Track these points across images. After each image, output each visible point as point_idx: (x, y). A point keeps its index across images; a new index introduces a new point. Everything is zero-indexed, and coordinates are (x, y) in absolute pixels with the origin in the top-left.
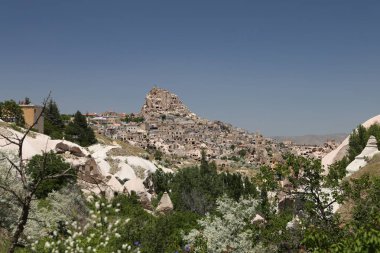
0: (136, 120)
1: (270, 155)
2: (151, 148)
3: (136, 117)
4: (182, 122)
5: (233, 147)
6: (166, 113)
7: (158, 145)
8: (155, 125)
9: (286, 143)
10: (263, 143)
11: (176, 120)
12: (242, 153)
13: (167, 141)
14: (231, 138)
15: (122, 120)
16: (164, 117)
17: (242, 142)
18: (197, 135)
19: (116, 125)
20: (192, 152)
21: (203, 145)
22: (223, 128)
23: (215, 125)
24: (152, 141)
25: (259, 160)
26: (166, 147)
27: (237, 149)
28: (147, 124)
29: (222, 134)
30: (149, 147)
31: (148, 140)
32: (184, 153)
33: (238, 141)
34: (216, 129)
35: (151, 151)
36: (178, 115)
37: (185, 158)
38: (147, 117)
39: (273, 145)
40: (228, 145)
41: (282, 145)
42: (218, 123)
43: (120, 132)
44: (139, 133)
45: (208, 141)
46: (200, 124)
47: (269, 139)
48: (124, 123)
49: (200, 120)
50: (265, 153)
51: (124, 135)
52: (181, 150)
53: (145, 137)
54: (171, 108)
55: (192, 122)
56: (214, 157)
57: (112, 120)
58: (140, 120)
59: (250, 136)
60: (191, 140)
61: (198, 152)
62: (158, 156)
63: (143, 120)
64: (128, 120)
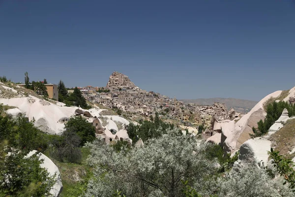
0: (105, 91)
1: (183, 111)
2: (115, 108)
3: (105, 89)
4: (131, 92)
5: (161, 107)
6: (121, 87)
7: (119, 106)
8: (116, 94)
9: (191, 104)
10: (178, 104)
11: (127, 91)
12: (167, 111)
13: (124, 104)
14: (159, 101)
15: (97, 91)
16: (120, 89)
17: (166, 104)
18: (140, 99)
19: (94, 95)
20: (138, 110)
21: (145, 106)
22: (155, 95)
23: (150, 94)
24: (115, 104)
25: (177, 114)
26: (123, 107)
27: (164, 108)
28: (112, 94)
29: (155, 99)
30: (114, 107)
31: (113, 103)
32: (133, 111)
33: (164, 103)
34: (151, 96)
35: (114, 109)
36: (128, 88)
37: (135, 114)
38: (111, 89)
39: (184, 105)
40: (159, 106)
41: (189, 105)
42: (152, 92)
43: (96, 98)
44: (108, 99)
45: (147, 103)
46: (141, 93)
47: (181, 102)
48: (98, 93)
49: (141, 91)
50: (181, 110)
51: (99, 100)
52: (132, 109)
53: (111, 101)
54: (124, 84)
55: (137, 92)
56: (151, 113)
57: (91, 91)
58: (107, 91)
59: (171, 100)
60: (137, 103)
61: (142, 110)
62: (119, 113)
63: (109, 91)
64: (100, 91)
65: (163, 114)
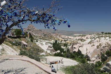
20: (39, 35)
22: (41, 31)
26: (35, 35)
65: (44, 36)
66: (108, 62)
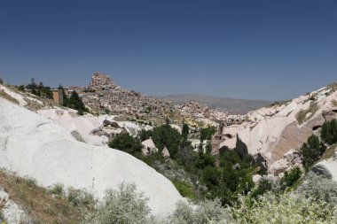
0: (92, 92)
1: (164, 110)
2: (102, 107)
3: (90, 89)
4: (114, 92)
5: (143, 106)
6: (104, 87)
7: (106, 105)
8: (102, 94)
9: (169, 102)
11: (110, 90)
13: (110, 103)
14: (141, 100)
15: (83, 91)
16: (103, 89)
17: (147, 102)
20: (124, 109)
21: (129, 105)
22: (136, 94)
24: (102, 103)
25: (159, 113)
26: (110, 106)
27: (146, 107)
28: (98, 94)
29: (136, 98)
31: (100, 103)
32: (119, 110)
33: (145, 102)
34: (132, 95)
35: (102, 109)
36: (111, 88)
38: (95, 89)
39: (163, 104)
40: (141, 104)
41: (167, 103)
42: (133, 92)
44: (95, 99)
46: (123, 92)
48: (85, 93)
49: (123, 90)
52: (117, 108)
53: (98, 101)
54: (107, 84)
55: (119, 92)
56: (136, 112)
60: (122, 102)
61: (127, 109)
62: (107, 112)
63: (94, 91)
64: (86, 91)
65: (146, 112)
66: (319, 163)
